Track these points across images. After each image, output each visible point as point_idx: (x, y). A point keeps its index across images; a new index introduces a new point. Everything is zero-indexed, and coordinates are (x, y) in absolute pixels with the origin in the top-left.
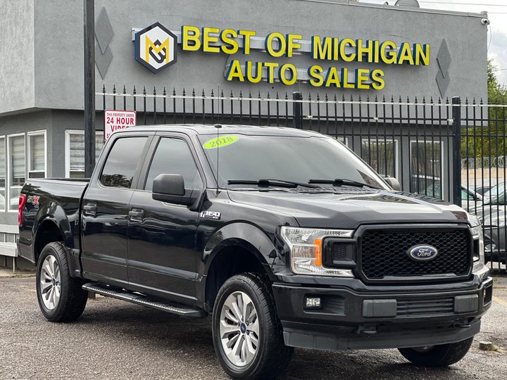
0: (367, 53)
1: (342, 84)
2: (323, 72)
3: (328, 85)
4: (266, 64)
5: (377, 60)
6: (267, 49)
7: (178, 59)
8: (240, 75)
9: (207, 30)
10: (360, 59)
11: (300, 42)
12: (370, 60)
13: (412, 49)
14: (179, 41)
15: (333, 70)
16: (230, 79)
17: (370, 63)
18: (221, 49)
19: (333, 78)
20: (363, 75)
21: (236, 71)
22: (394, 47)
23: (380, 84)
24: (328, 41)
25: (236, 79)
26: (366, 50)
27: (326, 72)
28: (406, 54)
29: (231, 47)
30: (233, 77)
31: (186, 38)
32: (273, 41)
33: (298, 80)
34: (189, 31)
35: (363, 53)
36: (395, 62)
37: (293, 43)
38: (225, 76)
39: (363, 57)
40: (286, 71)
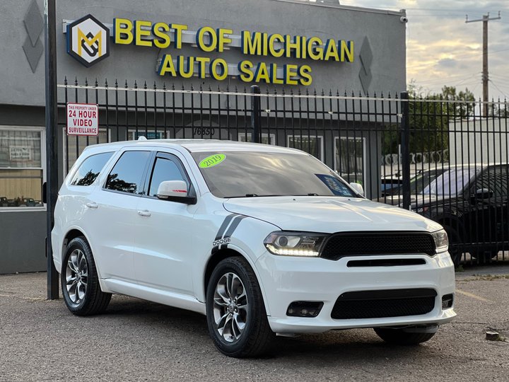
0: (295, 49)
1: (271, 79)
2: (253, 68)
3: (258, 80)
4: (198, 59)
5: (304, 56)
6: (198, 44)
7: (111, 52)
8: (172, 70)
9: (138, 24)
10: (288, 55)
11: (230, 36)
12: (298, 56)
13: (337, 45)
14: (111, 34)
15: (263, 65)
16: (162, 73)
17: (298, 59)
18: (153, 43)
19: (263, 73)
20: (291, 70)
21: (168, 66)
22: (320, 43)
23: (307, 80)
24: (258, 36)
25: (168, 74)
26: (294, 46)
27: (256, 67)
28: (332, 51)
29: (163, 41)
30: (166, 72)
31: (119, 31)
32: (204, 35)
33: (228, 76)
34: (121, 24)
35: (291, 48)
36: (322, 59)
37: (224, 37)
38: (157, 70)
39: (291, 52)
40: (217, 65)
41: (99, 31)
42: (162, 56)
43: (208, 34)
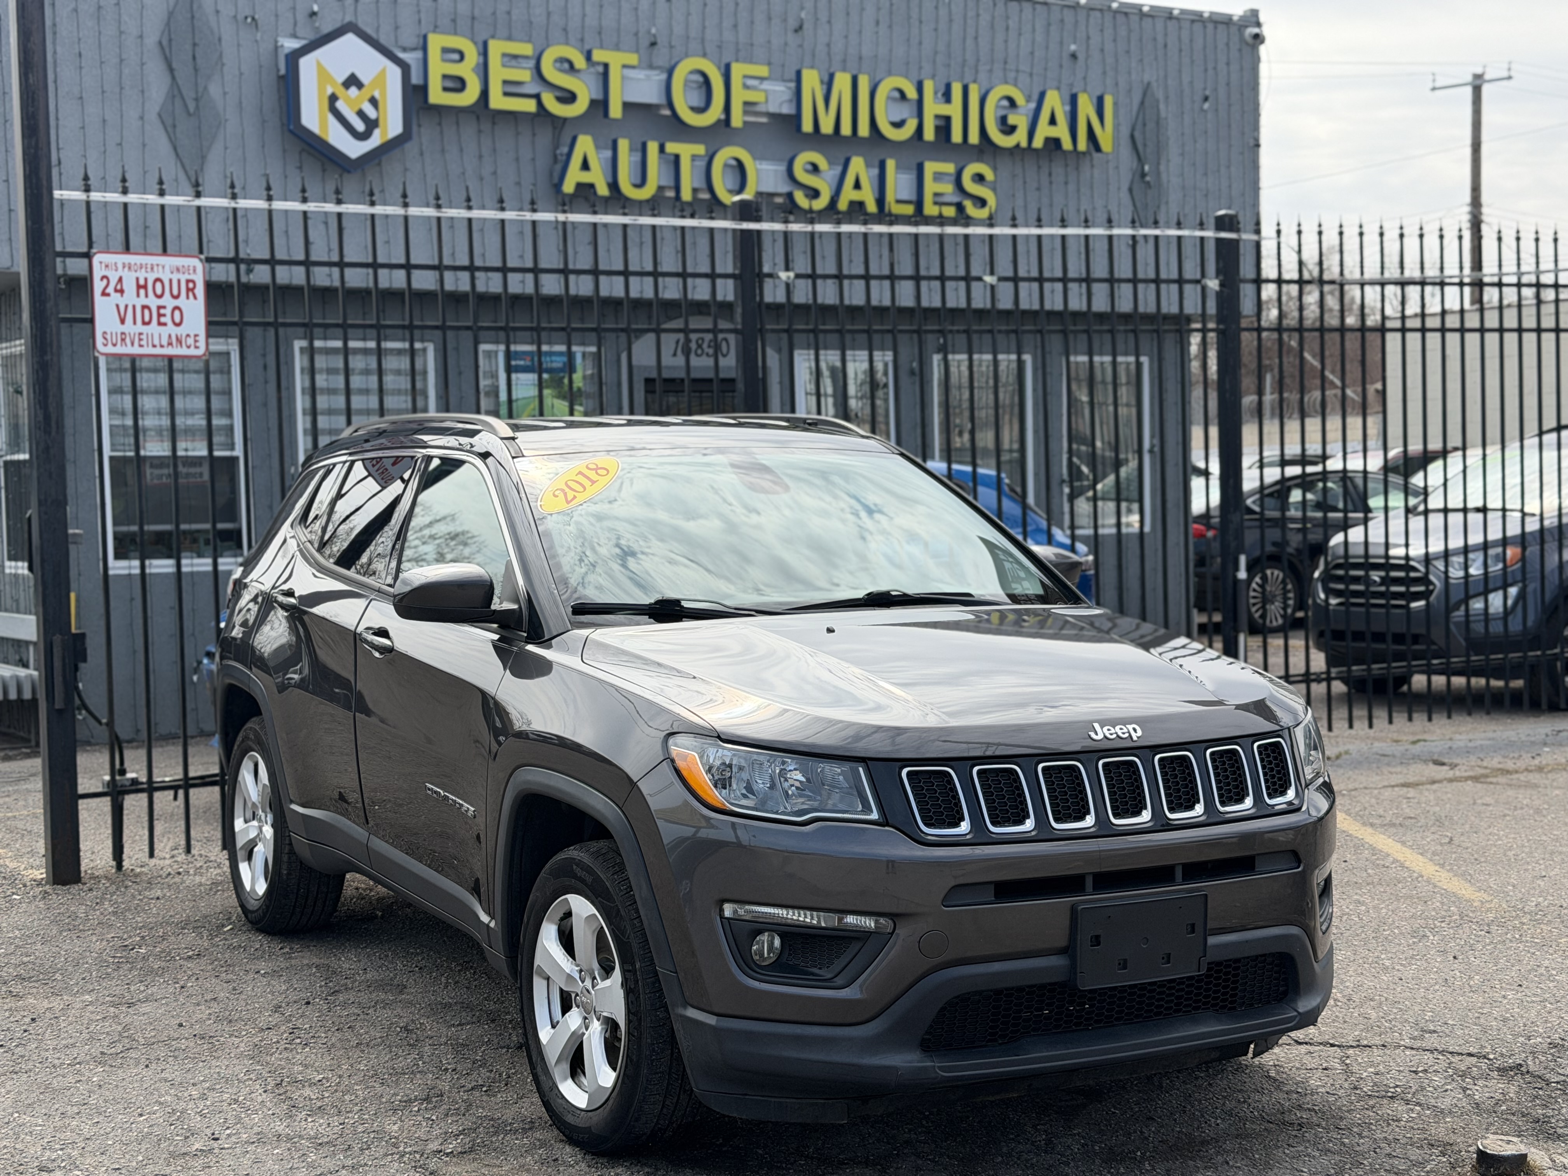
0: (948, 119)
1: (881, 201)
2: (829, 172)
3: (843, 205)
4: (672, 147)
5: (974, 138)
6: (670, 105)
7: (415, 128)
8: (598, 178)
9: (496, 48)
10: (929, 134)
11: (764, 85)
12: (957, 136)
13: (1068, 108)
14: (416, 79)
15: (857, 165)
16: (568, 187)
17: (957, 145)
18: (540, 104)
19: (857, 186)
20: (938, 177)
21: (585, 166)
22: (1020, 100)
23: (982, 202)
24: (842, 82)
25: (585, 190)
26: (944, 110)
27: (838, 169)
28: (1053, 121)
29: (569, 97)
30: (580, 186)
31: (438, 68)
32: (687, 83)
33: (759, 194)
34: (445, 50)
35: (937, 117)
36: (1024, 144)
37: (746, 87)
38: (556, 180)
39: (937, 129)
40: (726, 165)
41: (380, 68)
42: (568, 141)
43: (700, 79)
